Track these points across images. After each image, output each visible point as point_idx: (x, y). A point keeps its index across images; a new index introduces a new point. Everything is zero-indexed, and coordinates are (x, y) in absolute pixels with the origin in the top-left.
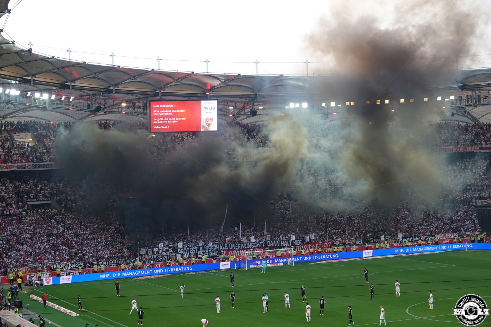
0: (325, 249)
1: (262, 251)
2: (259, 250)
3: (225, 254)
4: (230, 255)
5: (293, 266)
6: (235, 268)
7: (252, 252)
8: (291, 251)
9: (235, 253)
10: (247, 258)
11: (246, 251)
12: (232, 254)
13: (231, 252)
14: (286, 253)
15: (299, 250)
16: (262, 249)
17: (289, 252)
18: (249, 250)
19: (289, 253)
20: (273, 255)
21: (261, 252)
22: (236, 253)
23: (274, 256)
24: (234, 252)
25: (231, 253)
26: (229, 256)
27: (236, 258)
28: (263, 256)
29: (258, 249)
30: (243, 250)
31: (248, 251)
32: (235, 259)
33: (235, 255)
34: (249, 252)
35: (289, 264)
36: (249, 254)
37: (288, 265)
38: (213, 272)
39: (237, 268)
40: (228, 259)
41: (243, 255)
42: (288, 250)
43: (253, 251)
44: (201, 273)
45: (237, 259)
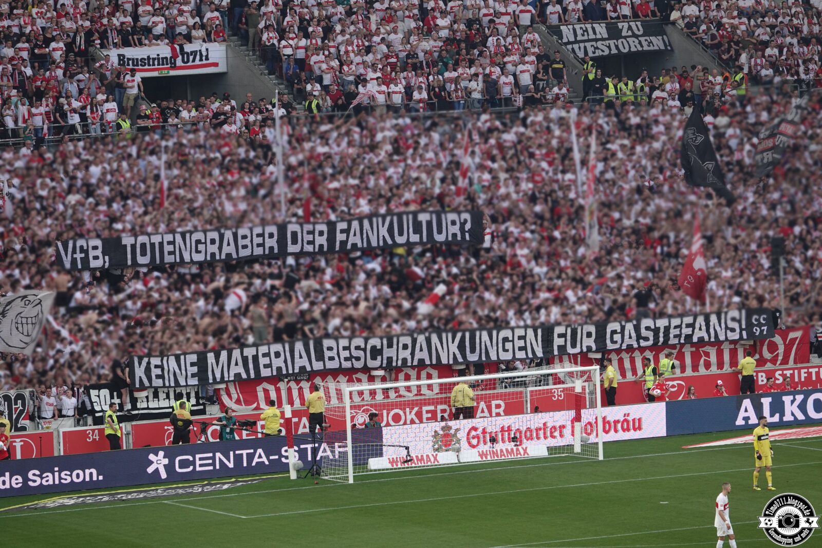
0: (769, 366)
1: (436, 381)
2: (419, 378)
3: (235, 396)
4: (263, 405)
5: (601, 458)
6: (288, 471)
7: (378, 386)
8: (589, 379)
9: (289, 390)
10: (352, 418)
11: (350, 380)
12: (273, 396)
13: (266, 385)
14: (564, 390)
15: (629, 374)
16: (435, 373)
17: (578, 385)
18: (364, 377)
19: (578, 390)
20: (494, 403)
21: (430, 387)
22: (295, 393)
23: (498, 406)
24: (282, 386)
25: (266, 392)
26: (258, 408)
27: (295, 420)
28: (440, 407)
29: (413, 373)
30: (330, 378)
31: (359, 380)
32: (288, 422)
33: (291, 402)
34: (366, 387)
35: (577, 449)
36: (367, 396)
37: (576, 457)
38: (172, 492)
39: (298, 471)
40: (255, 423)
41: (334, 401)
42: (571, 374)
43: (384, 379)
44: (106, 499)
45: (297, 425)
